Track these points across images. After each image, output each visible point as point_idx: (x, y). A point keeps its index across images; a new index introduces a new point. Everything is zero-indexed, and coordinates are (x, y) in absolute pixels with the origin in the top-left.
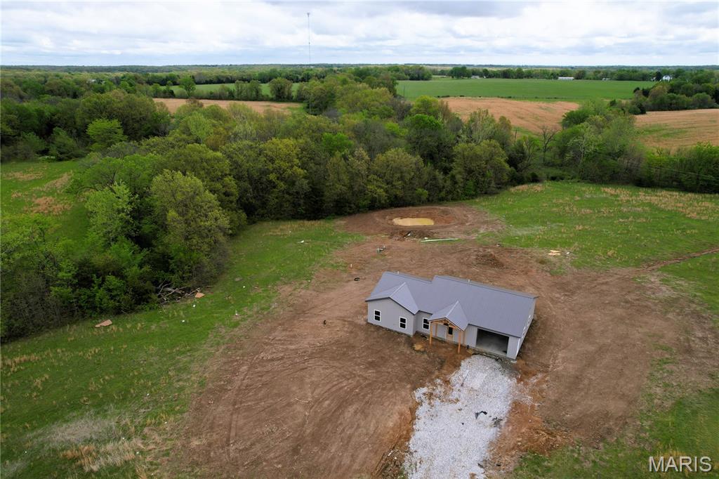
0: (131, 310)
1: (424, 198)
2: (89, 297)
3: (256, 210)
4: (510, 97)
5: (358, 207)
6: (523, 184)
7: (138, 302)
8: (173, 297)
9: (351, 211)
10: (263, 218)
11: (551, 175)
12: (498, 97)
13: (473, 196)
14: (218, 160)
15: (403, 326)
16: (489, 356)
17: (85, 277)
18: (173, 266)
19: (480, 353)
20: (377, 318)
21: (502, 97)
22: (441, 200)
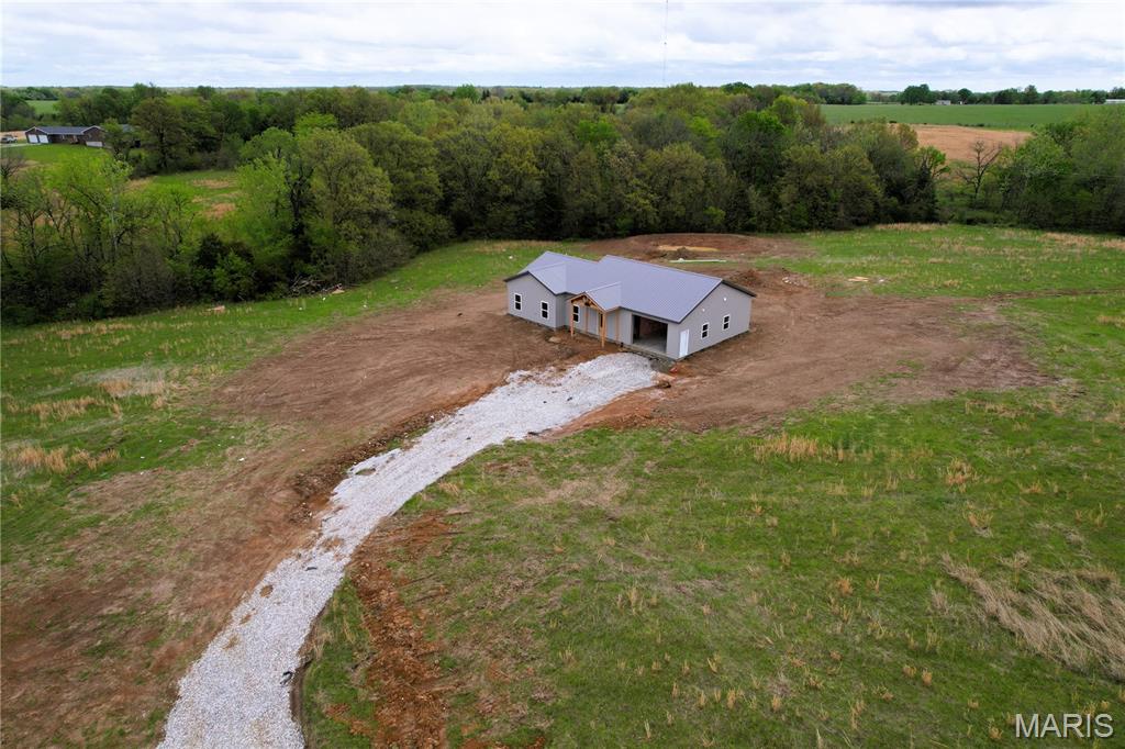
0: (251, 297)
1: (718, 221)
2: (207, 277)
3: (471, 225)
4: (981, 126)
5: (616, 228)
6: (904, 222)
7: (260, 290)
8: (307, 291)
9: (603, 234)
10: (478, 235)
11: (967, 217)
12: (960, 125)
13: (803, 229)
14: (418, 145)
15: (545, 315)
16: (643, 354)
17: (210, 253)
18: (314, 254)
19: (634, 352)
20: (518, 306)
21: (967, 126)
22: (749, 229)
